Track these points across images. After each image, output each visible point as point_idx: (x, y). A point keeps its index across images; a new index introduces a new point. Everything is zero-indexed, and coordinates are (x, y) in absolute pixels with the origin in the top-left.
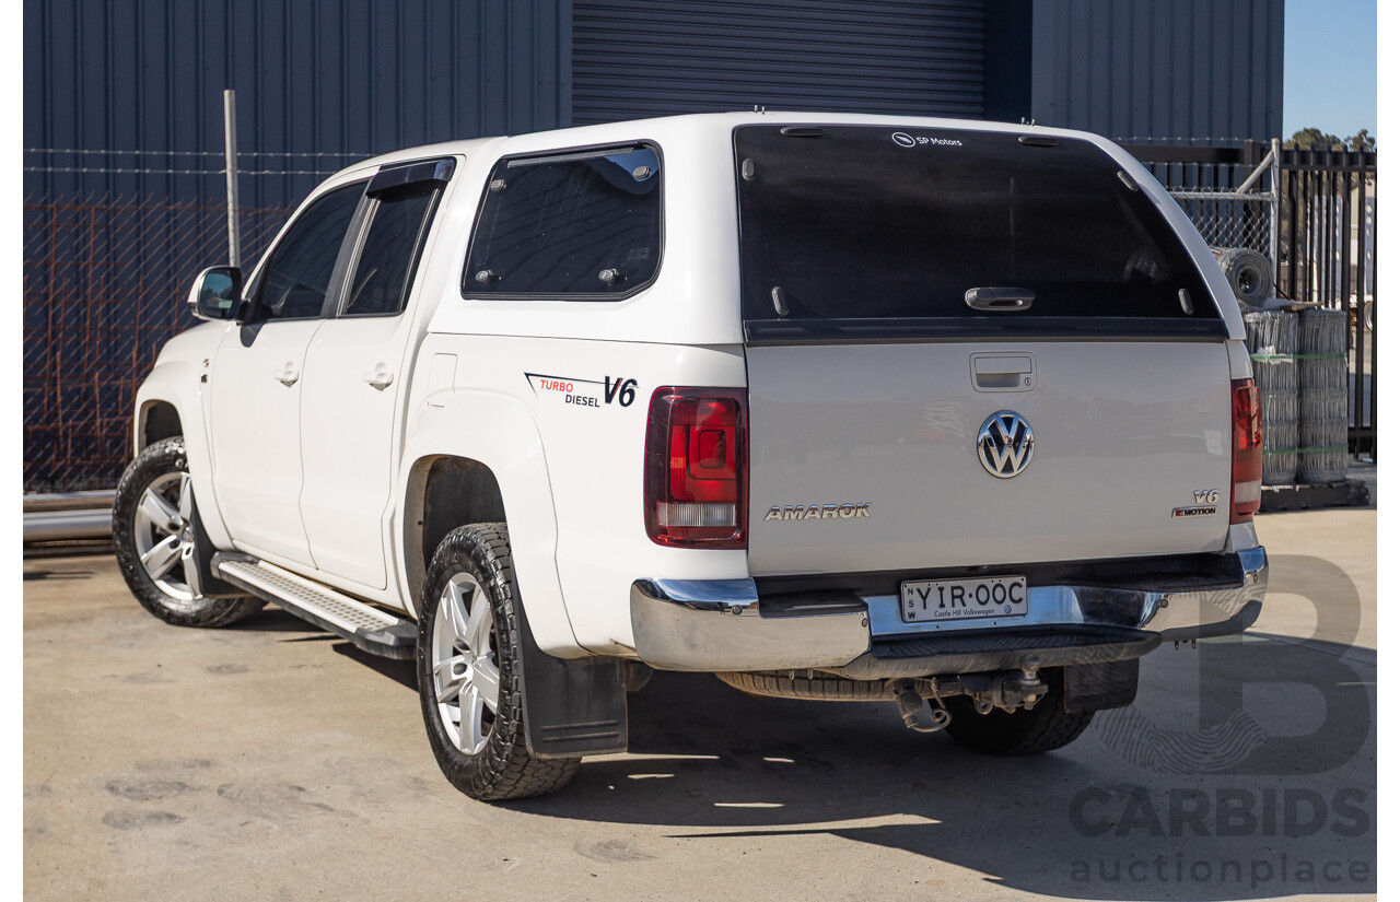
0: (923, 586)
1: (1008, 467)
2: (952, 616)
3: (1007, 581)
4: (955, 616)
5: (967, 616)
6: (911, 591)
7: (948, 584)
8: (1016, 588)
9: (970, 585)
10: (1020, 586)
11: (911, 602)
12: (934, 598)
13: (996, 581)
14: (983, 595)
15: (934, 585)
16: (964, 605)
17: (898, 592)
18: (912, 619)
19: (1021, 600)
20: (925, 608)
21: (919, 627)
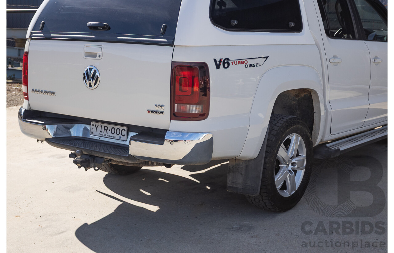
0: (97, 124)
1: (90, 86)
2: (103, 136)
3: (121, 128)
4: (104, 136)
5: (108, 137)
6: (93, 125)
7: (104, 125)
8: (123, 131)
9: (110, 127)
10: (125, 130)
11: (93, 128)
12: (99, 128)
13: (118, 127)
15: (100, 124)
16: (107, 133)
17: (90, 125)
18: (92, 134)
19: (124, 135)
20: (96, 131)
21: (94, 137)
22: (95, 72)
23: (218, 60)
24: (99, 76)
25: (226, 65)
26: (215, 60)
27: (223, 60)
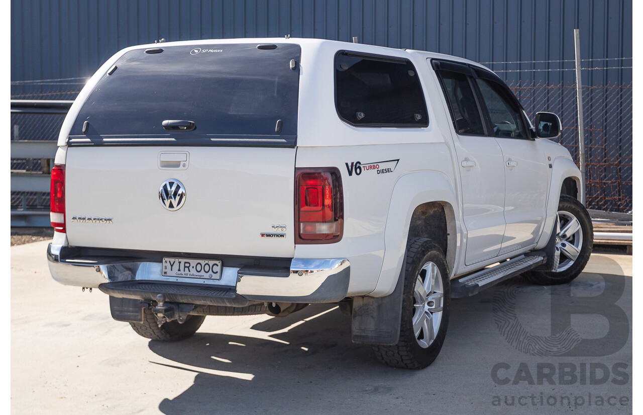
0: (172, 260)
1: (171, 206)
2: (183, 276)
3: (211, 263)
4: (185, 276)
5: (190, 276)
6: (166, 262)
7: (183, 261)
8: (215, 266)
9: (193, 262)
10: (217, 265)
11: (166, 267)
12: (176, 266)
13: (206, 262)
14: (199, 268)
15: (177, 260)
16: (189, 271)
17: (161, 262)
18: (165, 275)
19: (217, 272)
20: (171, 270)
21: (169, 279)
22: (178, 187)
23: (350, 165)
24: (184, 192)
25: (358, 171)
26: (347, 164)
27: (354, 164)
